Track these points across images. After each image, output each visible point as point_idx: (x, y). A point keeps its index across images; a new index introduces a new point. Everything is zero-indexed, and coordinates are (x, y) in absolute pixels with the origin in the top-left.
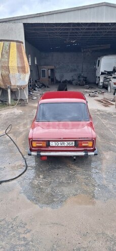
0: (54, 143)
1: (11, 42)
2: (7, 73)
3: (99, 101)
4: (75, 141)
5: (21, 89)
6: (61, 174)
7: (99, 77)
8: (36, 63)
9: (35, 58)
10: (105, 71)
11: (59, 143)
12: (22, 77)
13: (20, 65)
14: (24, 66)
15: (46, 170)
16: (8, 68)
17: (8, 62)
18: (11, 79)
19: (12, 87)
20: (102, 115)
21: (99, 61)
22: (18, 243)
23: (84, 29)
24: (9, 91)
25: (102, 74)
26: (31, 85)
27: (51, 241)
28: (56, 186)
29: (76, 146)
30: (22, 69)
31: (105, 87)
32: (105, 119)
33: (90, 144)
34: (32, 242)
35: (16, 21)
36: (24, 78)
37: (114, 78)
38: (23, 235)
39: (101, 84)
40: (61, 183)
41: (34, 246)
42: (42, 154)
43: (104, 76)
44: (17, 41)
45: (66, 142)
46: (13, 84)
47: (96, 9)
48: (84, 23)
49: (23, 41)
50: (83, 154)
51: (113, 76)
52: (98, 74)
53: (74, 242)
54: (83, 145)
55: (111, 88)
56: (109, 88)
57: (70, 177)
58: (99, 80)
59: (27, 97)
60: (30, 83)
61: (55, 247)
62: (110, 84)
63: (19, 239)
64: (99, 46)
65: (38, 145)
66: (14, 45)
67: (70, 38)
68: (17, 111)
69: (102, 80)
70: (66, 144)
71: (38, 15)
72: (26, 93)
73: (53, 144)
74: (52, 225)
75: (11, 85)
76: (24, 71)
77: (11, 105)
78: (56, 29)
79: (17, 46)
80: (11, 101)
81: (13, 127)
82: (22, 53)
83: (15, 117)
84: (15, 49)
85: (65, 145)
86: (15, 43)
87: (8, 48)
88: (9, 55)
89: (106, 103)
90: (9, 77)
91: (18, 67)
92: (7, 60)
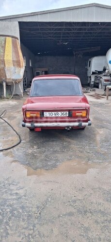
0: (48, 113)
1: (7, 37)
2: (3, 66)
3: (91, 95)
4: (69, 111)
5: (16, 83)
6: (55, 146)
7: (90, 77)
8: (31, 65)
9: (30, 61)
10: (96, 71)
11: (53, 113)
12: (16, 71)
13: (15, 59)
14: (19, 60)
15: (41, 143)
16: (3, 62)
17: (4, 56)
18: (7, 72)
19: (7, 81)
20: (94, 104)
21: (90, 62)
22: (10, 198)
23: (76, 29)
24: (4, 84)
25: (93, 73)
26: (25, 85)
27: (46, 195)
28: (51, 154)
29: (70, 116)
30: (17, 63)
31: (96, 86)
32: (97, 107)
33: (84, 114)
34: (25, 196)
35: (12, 20)
36: (19, 72)
37: (105, 76)
38: (16, 192)
39: (92, 83)
40: (55, 152)
41: (27, 200)
42: (36, 124)
43: (94, 75)
44: (13, 37)
45: (59, 113)
46: (8, 77)
47: (86, 9)
48: (76, 22)
49: (19, 37)
50: (76, 124)
51: (103, 74)
52: (90, 74)
53: (69, 195)
54: (77, 114)
55: (101, 85)
56: (100, 86)
57: (64, 147)
58: (91, 79)
59: (22, 91)
60: (25, 82)
61: (49, 199)
62: (101, 82)
63: (11, 195)
64: (89, 48)
65: (32, 115)
66: (9, 40)
67: (62, 39)
68: (12, 103)
69: (93, 79)
70: (60, 114)
71: (32, 14)
72: (21, 87)
73: (46, 114)
74: (46, 183)
75: (6, 79)
76: (19, 65)
77: (6, 98)
78: (50, 29)
79: (13, 41)
80: (6, 95)
81: (7, 113)
82: (17, 48)
83: (10, 106)
84: (11, 44)
85: (59, 116)
86: (10, 38)
87: (3, 42)
88: (5, 49)
89: (98, 97)
90: (4, 70)
91: (13, 61)
92: (2, 54)
